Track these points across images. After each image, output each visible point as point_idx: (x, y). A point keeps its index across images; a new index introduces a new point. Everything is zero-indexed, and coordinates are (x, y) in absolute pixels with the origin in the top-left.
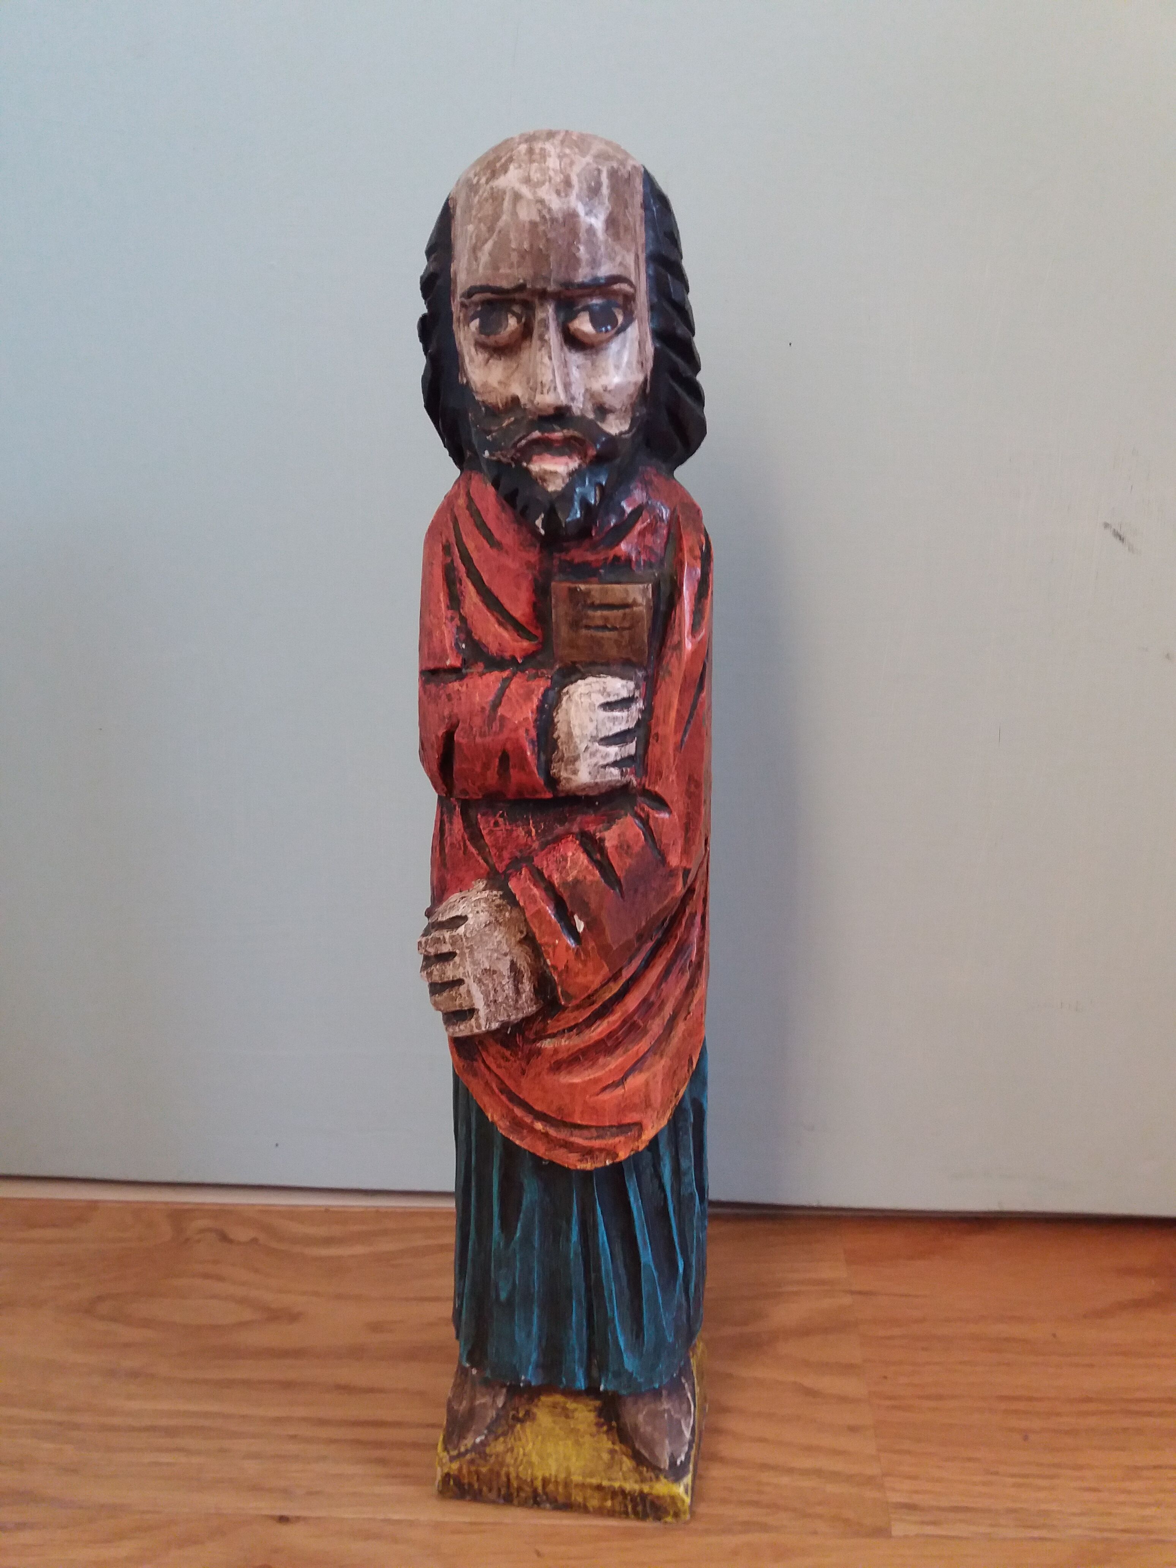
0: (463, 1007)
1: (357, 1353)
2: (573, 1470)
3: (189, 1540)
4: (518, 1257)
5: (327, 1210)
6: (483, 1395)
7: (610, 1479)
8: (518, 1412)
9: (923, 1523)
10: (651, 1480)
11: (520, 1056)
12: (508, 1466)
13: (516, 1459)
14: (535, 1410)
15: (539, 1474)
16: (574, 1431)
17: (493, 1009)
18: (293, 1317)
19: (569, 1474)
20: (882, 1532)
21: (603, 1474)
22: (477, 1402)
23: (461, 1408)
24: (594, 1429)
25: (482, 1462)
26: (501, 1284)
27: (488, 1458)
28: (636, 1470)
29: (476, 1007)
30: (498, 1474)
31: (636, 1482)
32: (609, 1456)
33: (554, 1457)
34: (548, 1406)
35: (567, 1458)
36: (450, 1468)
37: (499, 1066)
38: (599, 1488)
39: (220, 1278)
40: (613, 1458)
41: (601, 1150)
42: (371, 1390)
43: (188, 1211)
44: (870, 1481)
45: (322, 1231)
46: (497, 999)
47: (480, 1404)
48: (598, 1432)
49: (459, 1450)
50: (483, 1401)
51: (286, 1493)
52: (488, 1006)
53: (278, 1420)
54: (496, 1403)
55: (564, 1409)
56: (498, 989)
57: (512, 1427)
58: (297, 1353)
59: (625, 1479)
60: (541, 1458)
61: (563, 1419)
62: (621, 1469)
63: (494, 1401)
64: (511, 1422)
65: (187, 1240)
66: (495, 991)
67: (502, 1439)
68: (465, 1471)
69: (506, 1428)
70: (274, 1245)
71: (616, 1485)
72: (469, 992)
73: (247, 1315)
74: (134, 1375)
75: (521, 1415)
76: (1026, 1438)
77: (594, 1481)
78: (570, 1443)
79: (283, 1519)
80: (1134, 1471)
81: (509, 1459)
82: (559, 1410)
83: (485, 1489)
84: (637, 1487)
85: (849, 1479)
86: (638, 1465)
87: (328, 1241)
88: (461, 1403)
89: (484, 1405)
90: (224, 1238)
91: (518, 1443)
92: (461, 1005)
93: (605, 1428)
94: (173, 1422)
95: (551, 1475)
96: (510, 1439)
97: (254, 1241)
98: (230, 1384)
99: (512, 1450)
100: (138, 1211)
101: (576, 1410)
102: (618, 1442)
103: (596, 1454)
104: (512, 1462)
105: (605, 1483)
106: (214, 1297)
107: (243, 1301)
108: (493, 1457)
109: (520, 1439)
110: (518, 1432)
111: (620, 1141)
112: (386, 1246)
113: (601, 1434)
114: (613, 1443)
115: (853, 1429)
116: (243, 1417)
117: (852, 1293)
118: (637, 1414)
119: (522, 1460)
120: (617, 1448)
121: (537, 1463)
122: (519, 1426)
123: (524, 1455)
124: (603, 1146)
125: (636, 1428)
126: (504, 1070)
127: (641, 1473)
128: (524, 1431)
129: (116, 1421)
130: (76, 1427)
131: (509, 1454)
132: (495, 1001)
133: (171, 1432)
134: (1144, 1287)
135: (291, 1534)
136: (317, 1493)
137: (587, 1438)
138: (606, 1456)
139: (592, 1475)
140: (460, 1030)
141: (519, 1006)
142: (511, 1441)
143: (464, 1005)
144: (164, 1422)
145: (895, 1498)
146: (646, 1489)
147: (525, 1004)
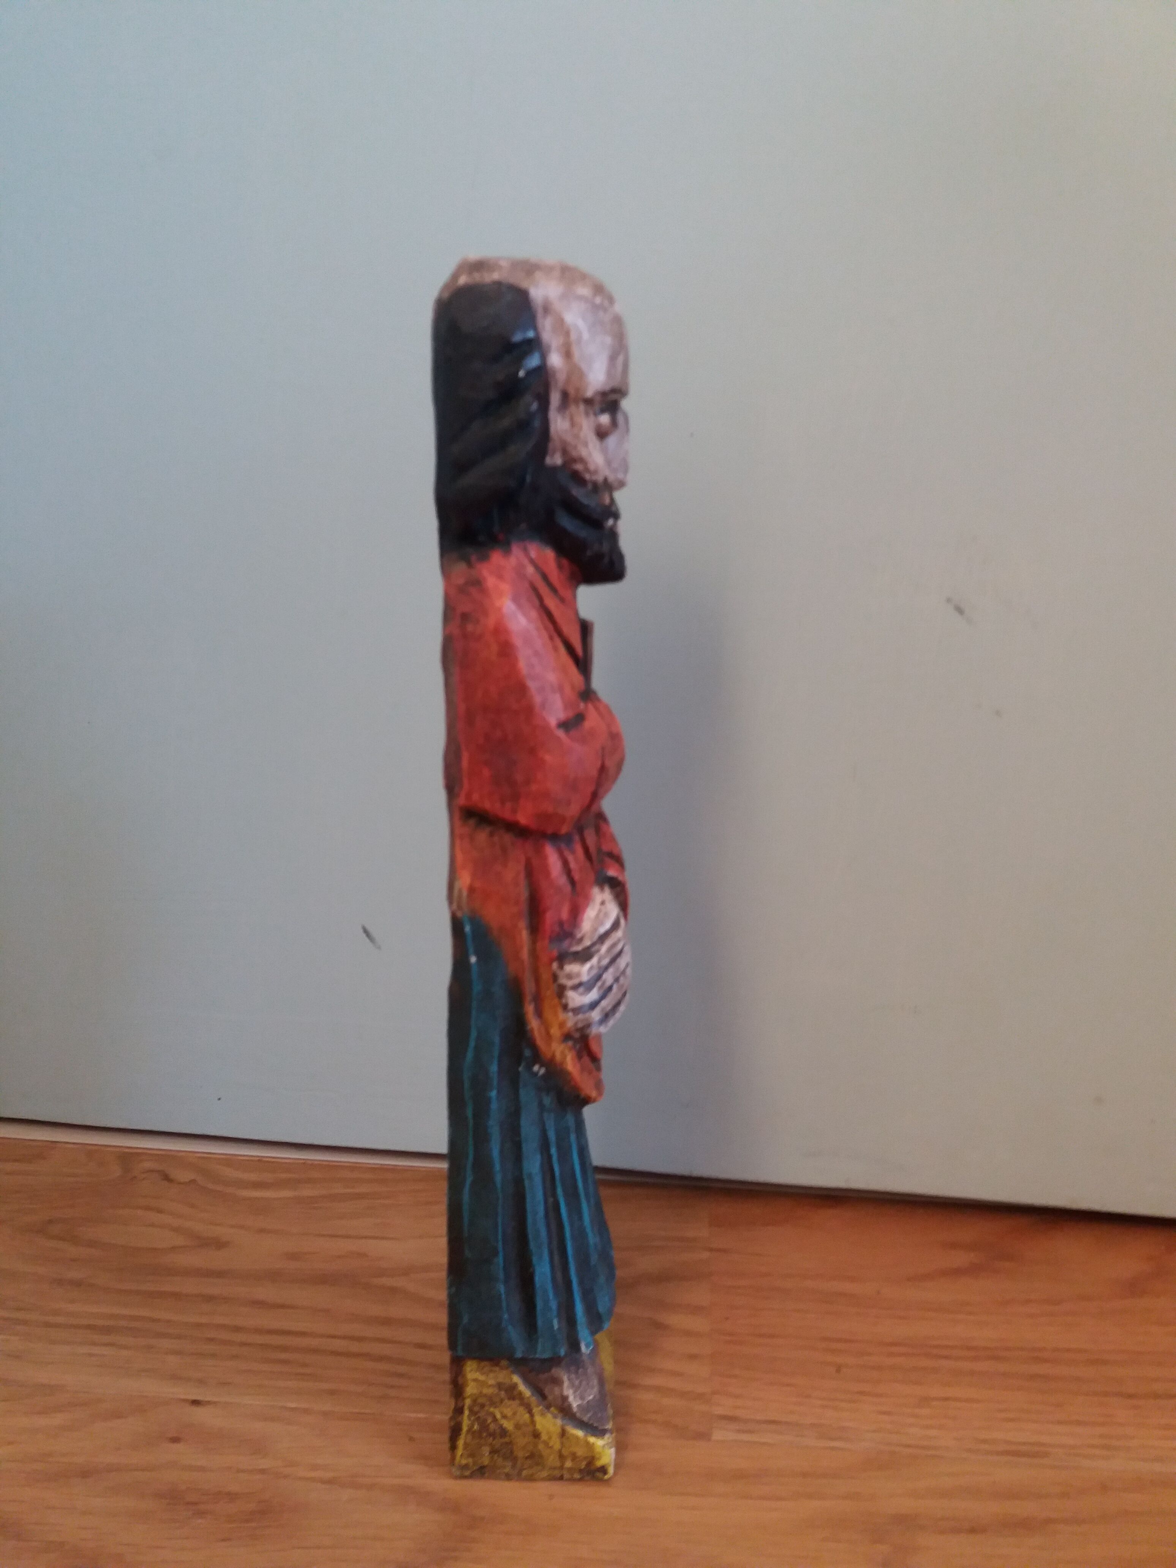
1: (274, 1276)
3: (117, 1415)
5: (260, 1160)
9: (739, 1431)
18: (219, 1244)
20: (703, 1436)
39: (160, 1211)
42: (283, 1306)
43: (138, 1154)
44: (700, 1397)
45: (253, 1177)
51: (201, 1382)
53: (199, 1326)
58: (220, 1274)
65: (135, 1177)
70: (210, 1186)
73: (180, 1241)
74: (77, 1284)
76: (838, 1371)
79: (195, 1403)
80: (925, 1401)
85: (683, 1395)
87: (257, 1185)
90: (167, 1178)
94: (111, 1323)
97: (193, 1181)
98: (162, 1295)
100: (92, 1152)
106: (153, 1225)
107: (176, 1230)
112: (307, 1192)
115: (693, 1357)
116: (169, 1321)
117: (711, 1250)
129: (60, 1320)
130: (25, 1323)
133: (107, 1330)
134: (961, 1259)
135: (200, 1414)
136: (229, 1383)
144: (100, 1322)
145: (719, 1411)
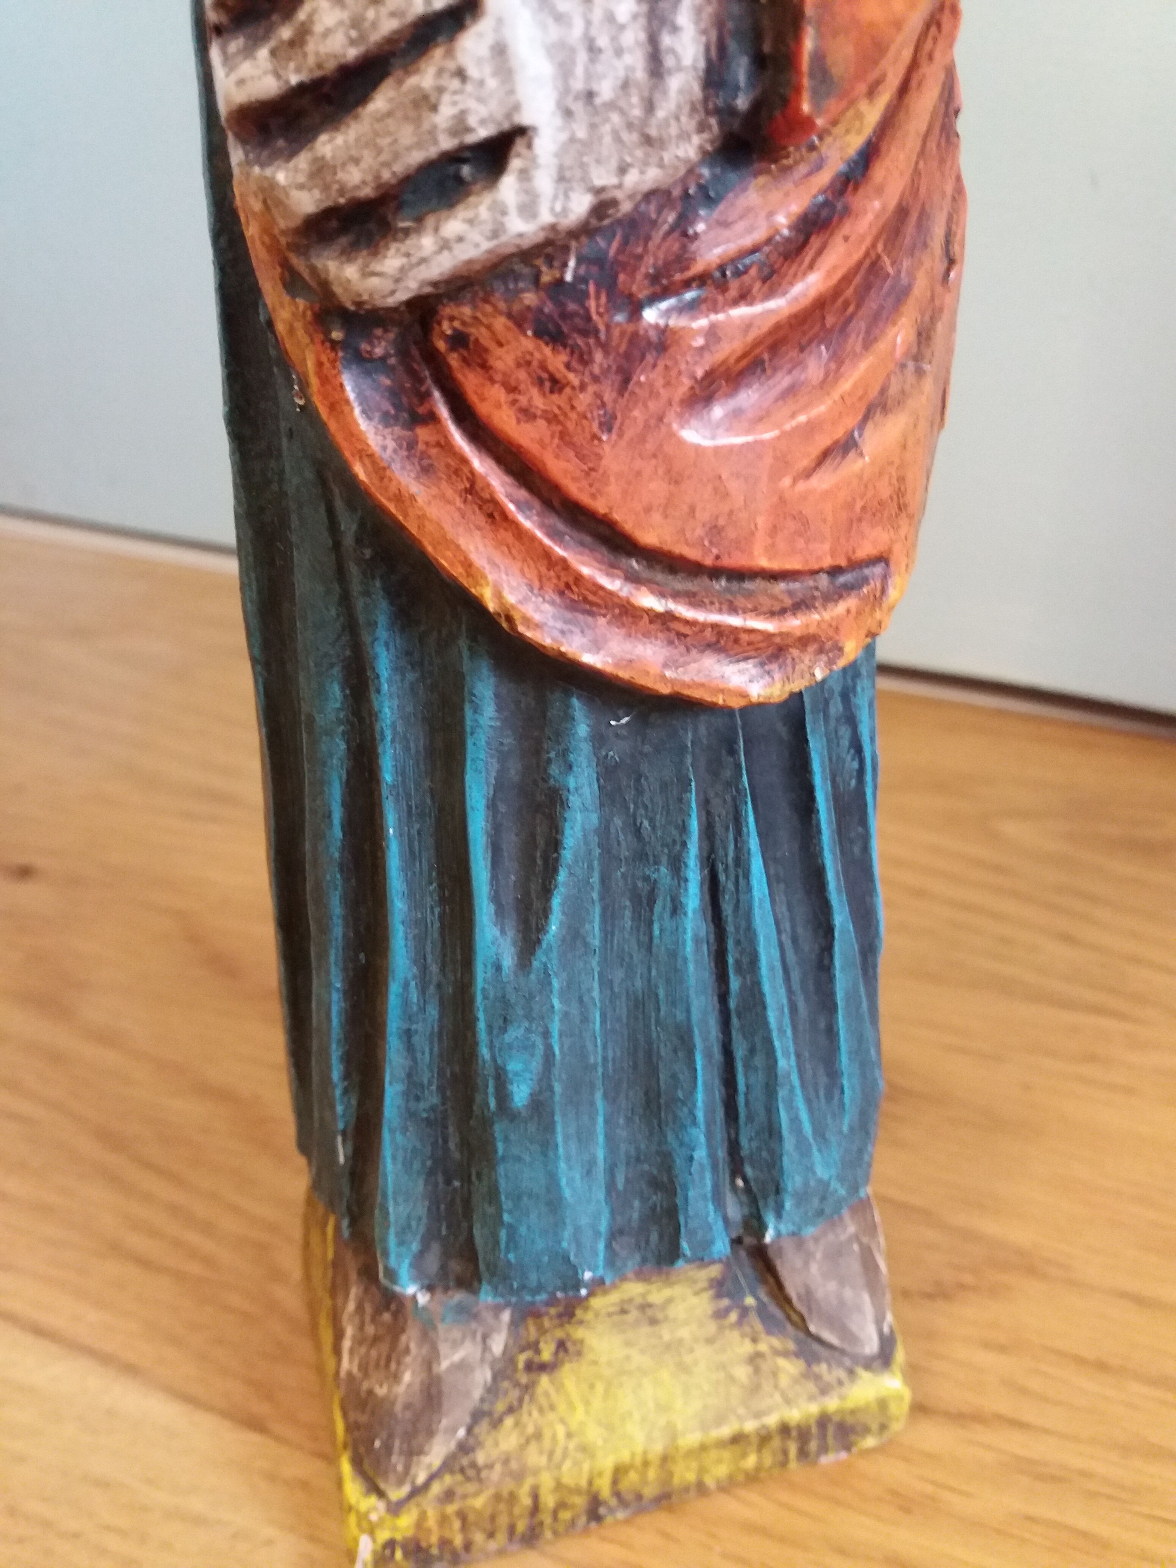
0: (468, 130)
2: (680, 1426)
4: (556, 984)
6: (456, 1345)
7: (758, 1415)
8: (538, 1351)
10: (840, 1383)
11: (596, 370)
12: (536, 1472)
13: (551, 1454)
14: (579, 1333)
15: (607, 1463)
16: (674, 1347)
17: (581, 133)
19: (672, 1434)
21: (741, 1411)
22: (445, 1364)
23: (400, 1389)
24: (712, 1327)
25: (471, 1487)
26: (513, 1066)
27: (484, 1474)
28: (808, 1375)
29: (525, 118)
30: (512, 1498)
31: (811, 1398)
32: (749, 1369)
33: (637, 1416)
34: (610, 1315)
35: (663, 1408)
36: (395, 1528)
37: (527, 414)
38: (737, 1439)
40: (757, 1371)
41: (804, 641)
46: (595, 87)
47: (450, 1369)
48: (721, 1329)
49: (413, 1482)
50: (457, 1357)
52: (568, 114)
54: (491, 1350)
55: (644, 1307)
56: (603, 41)
57: (528, 1388)
59: (788, 1401)
60: (610, 1428)
61: (645, 1330)
62: (776, 1387)
63: (486, 1348)
64: (524, 1379)
66: (593, 50)
67: (509, 1421)
68: (432, 1521)
69: (514, 1394)
71: (772, 1420)
72: (500, 51)
75: (547, 1354)
77: (726, 1431)
78: (665, 1375)
81: (534, 1457)
82: (634, 1314)
83: (479, 1537)
84: (814, 1409)
86: (809, 1364)
88: (396, 1378)
89: (463, 1367)
91: (551, 1416)
92: (460, 125)
93: (733, 1317)
95: (633, 1455)
96: (530, 1414)
99: (538, 1436)
101: (670, 1301)
102: (763, 1336)
103: (722, 1375)
104: (543, 1460)
105: (750, 1426)
108: (498, 1468)
109: (552, 1408)
110: (547, 1394)
111: (848, 611)
113: (727, 1332)
114: (754, 1340)
118: (806, 1264)
119: (566, 1449)
120: (763, 1347)
121: (600, 1443)
122: (544, 1381)
123: (569, 1435)
124: (812, 630)
125: (808, 1295)
126: (541, 423)
127: (818, 1378)
128: (560, 1387)
131: (533, 1448)
132: (590, 95)
137: (702, 1352)
138: (742, 1373)
139: (720, 1420)
140: (445, 245)
141: (653, 132)
142: (531, 1418)
143: (472, 121)
146: (832, 1404)
147: (673, 123)
